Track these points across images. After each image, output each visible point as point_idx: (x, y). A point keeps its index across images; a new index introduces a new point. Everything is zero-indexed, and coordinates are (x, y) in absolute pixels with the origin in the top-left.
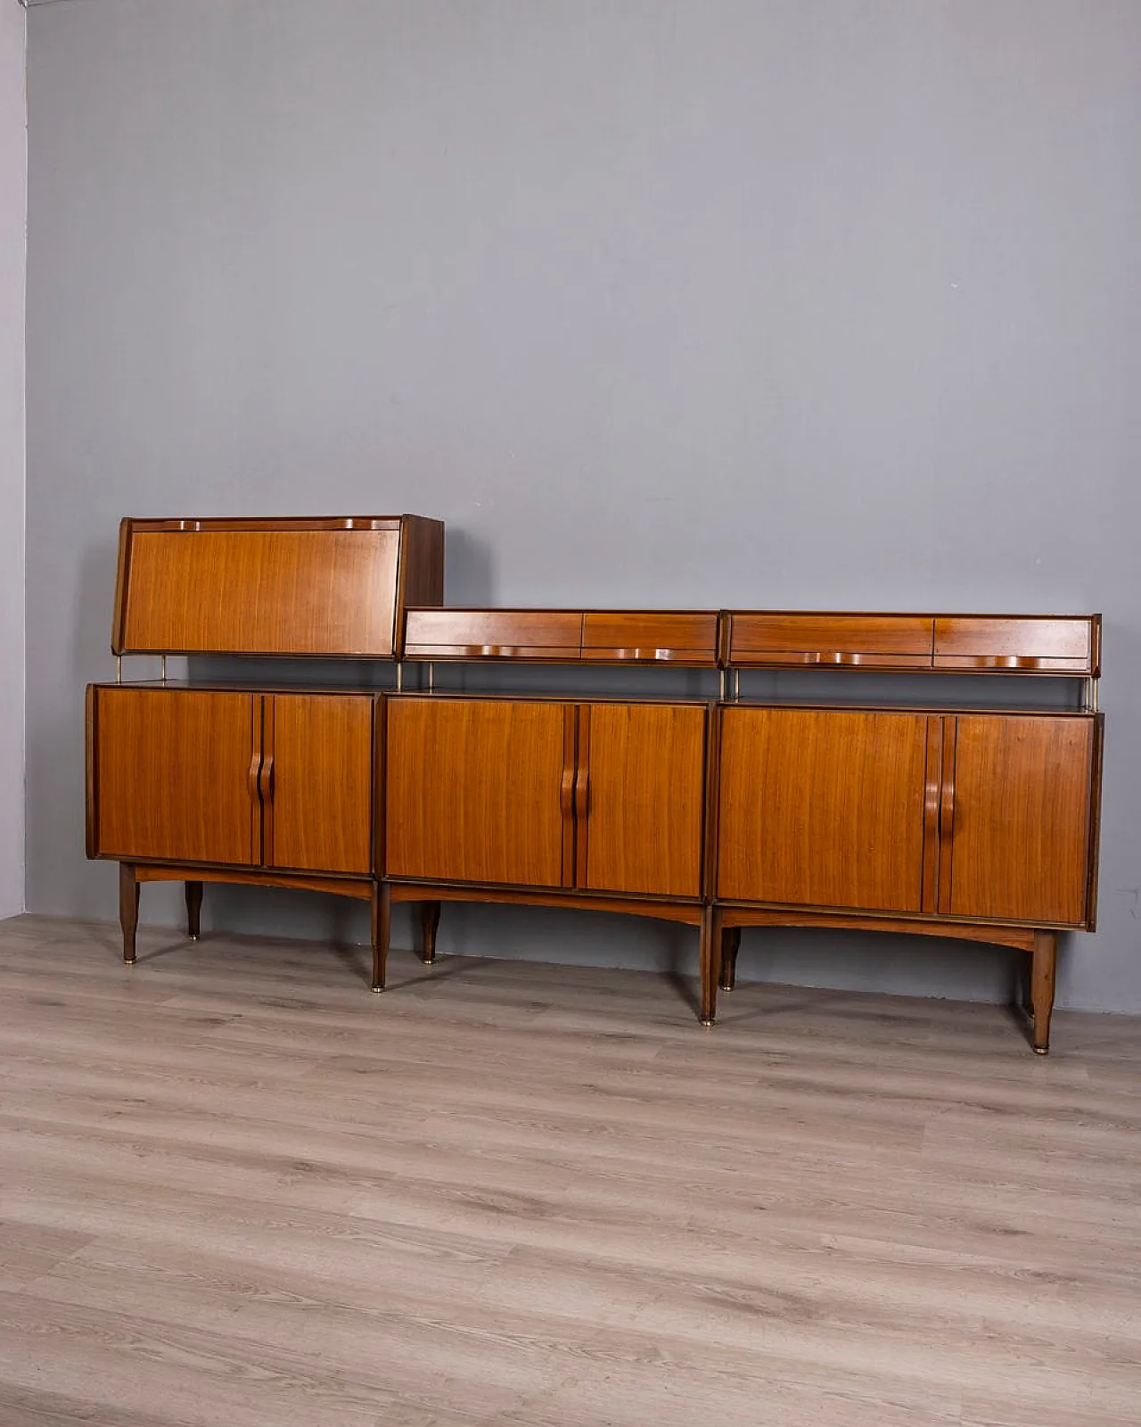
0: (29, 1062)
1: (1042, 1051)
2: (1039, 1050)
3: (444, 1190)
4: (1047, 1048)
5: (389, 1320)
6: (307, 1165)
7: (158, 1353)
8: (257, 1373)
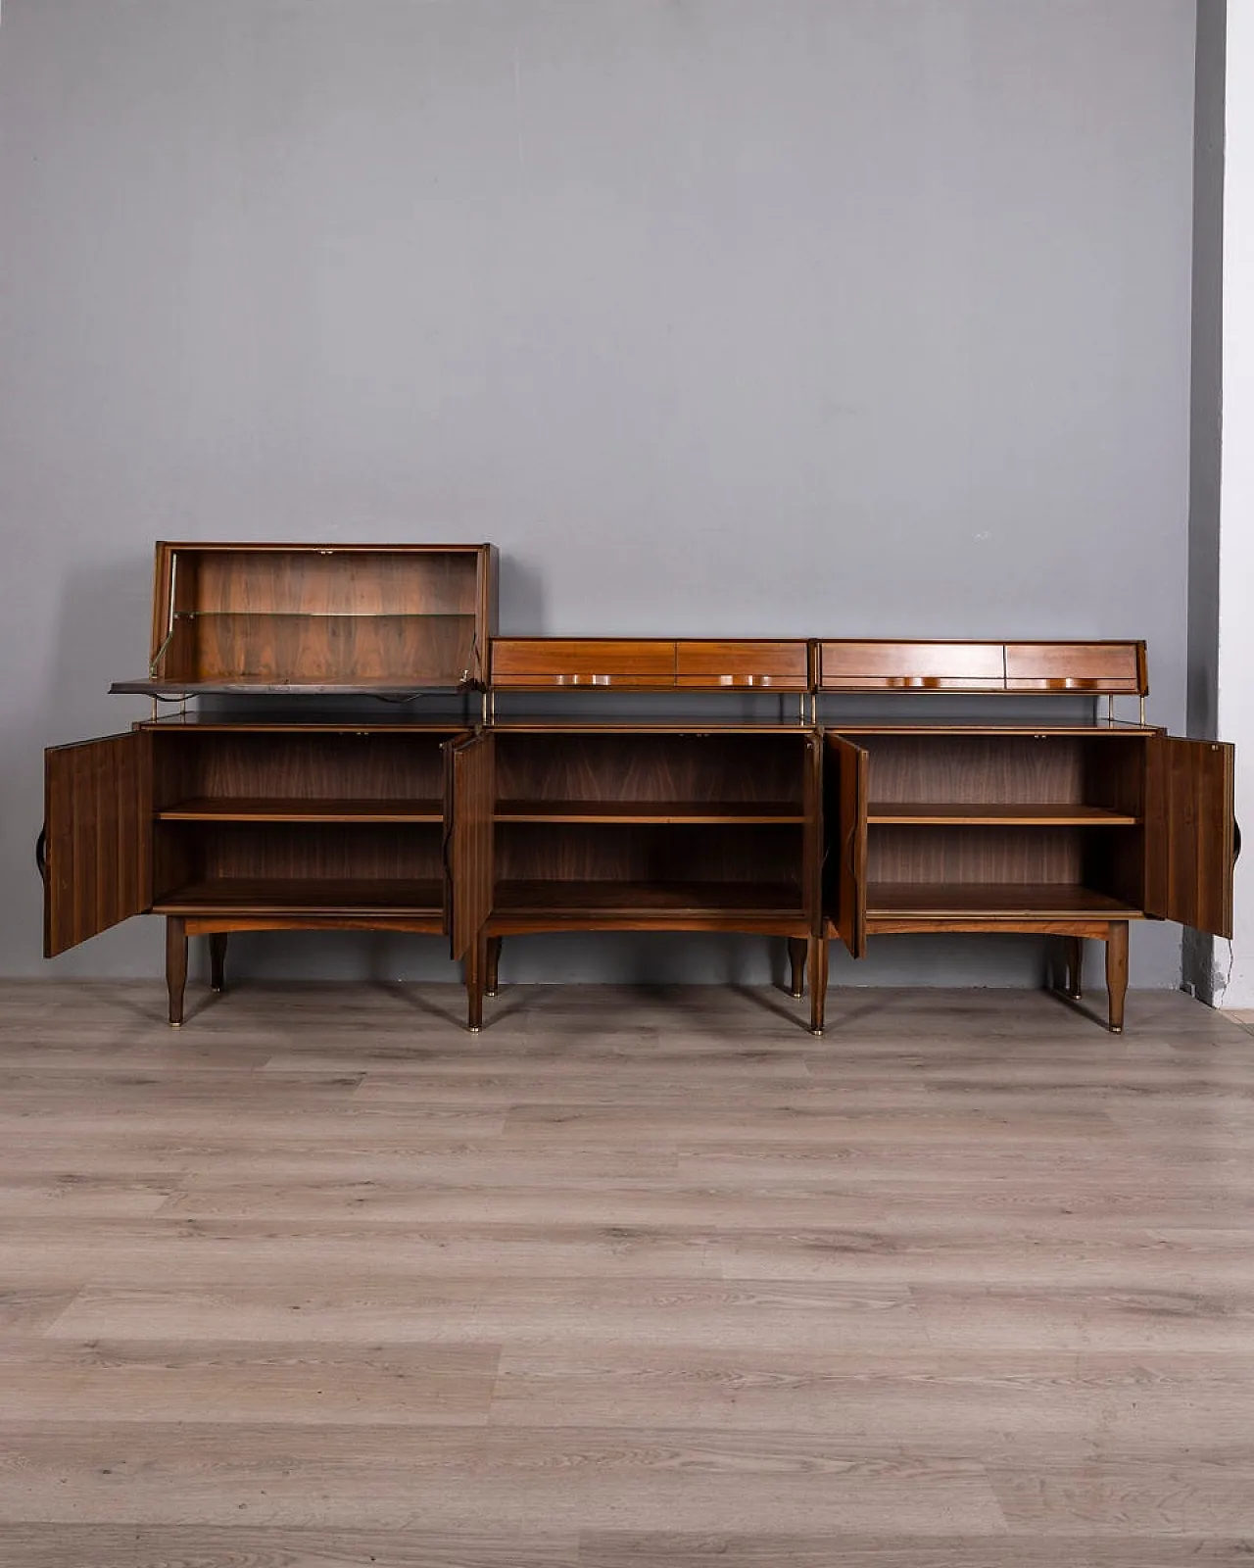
0: (188, 1154)
1: (1118, 1030)
2: (1115, 1030)
3: (780, 1237)
4: (1121, 1026)
5: (881, 1383)
6: (619, 1230)
7: (711, 1464)
8: (831, 1466)
